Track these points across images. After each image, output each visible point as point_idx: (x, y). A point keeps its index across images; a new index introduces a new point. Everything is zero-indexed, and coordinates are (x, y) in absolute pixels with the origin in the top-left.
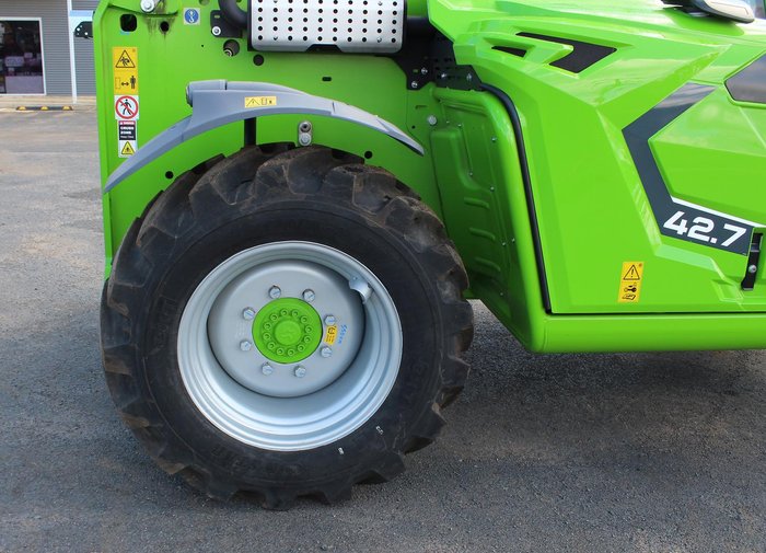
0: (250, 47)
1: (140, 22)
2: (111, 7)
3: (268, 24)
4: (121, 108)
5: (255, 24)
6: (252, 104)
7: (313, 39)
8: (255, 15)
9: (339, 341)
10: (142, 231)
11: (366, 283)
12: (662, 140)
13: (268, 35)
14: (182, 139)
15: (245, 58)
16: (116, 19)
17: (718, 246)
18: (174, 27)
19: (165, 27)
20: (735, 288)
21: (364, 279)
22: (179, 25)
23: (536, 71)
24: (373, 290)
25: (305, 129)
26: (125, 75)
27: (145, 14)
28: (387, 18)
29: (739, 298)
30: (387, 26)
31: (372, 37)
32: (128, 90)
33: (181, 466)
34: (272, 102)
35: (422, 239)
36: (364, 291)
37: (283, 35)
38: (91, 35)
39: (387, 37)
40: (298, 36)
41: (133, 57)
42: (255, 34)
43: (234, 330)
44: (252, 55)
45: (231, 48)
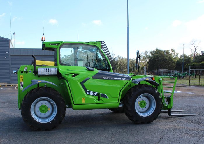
0: (38, 75)
1: (24, 72)
2: (20, 71)
3: (40, 72)
4: (21, 83)
5: (39, 72)
6: (39, 82)
7: (46, 74)
8: (38, 71)
9: (50, 110)
10: (27, 96)
11: (53, 102)
12: (85, 84)
13: (40, 74)
14: (31, 86)
15: (37, 77)
16: (20, 72)
17: (94, 95)
18: (28, 73)
19: (27, 73)
20: (97, 101)
21: (52, 101)
22: (29, 72)
23: (70, 77)
24: (53, 103)
25: (45, 85)
26: (21, 79)
27: (24, 71)
28: (55, 71)
29: (98, 102)
30: (55, 72)
31: (53, 73)
32: (22, 81)
33: (31, 125)
34: (41, 82)
35: (58, 96)
36: (52, 103)
37: (42, 74)
38: (17, 74)
39: (55, 74)
40: (44, 74)
41: (23, 77)
42: (38, 74)
43: (37, 109)
44: (38, 76)
45: (36, 75)
